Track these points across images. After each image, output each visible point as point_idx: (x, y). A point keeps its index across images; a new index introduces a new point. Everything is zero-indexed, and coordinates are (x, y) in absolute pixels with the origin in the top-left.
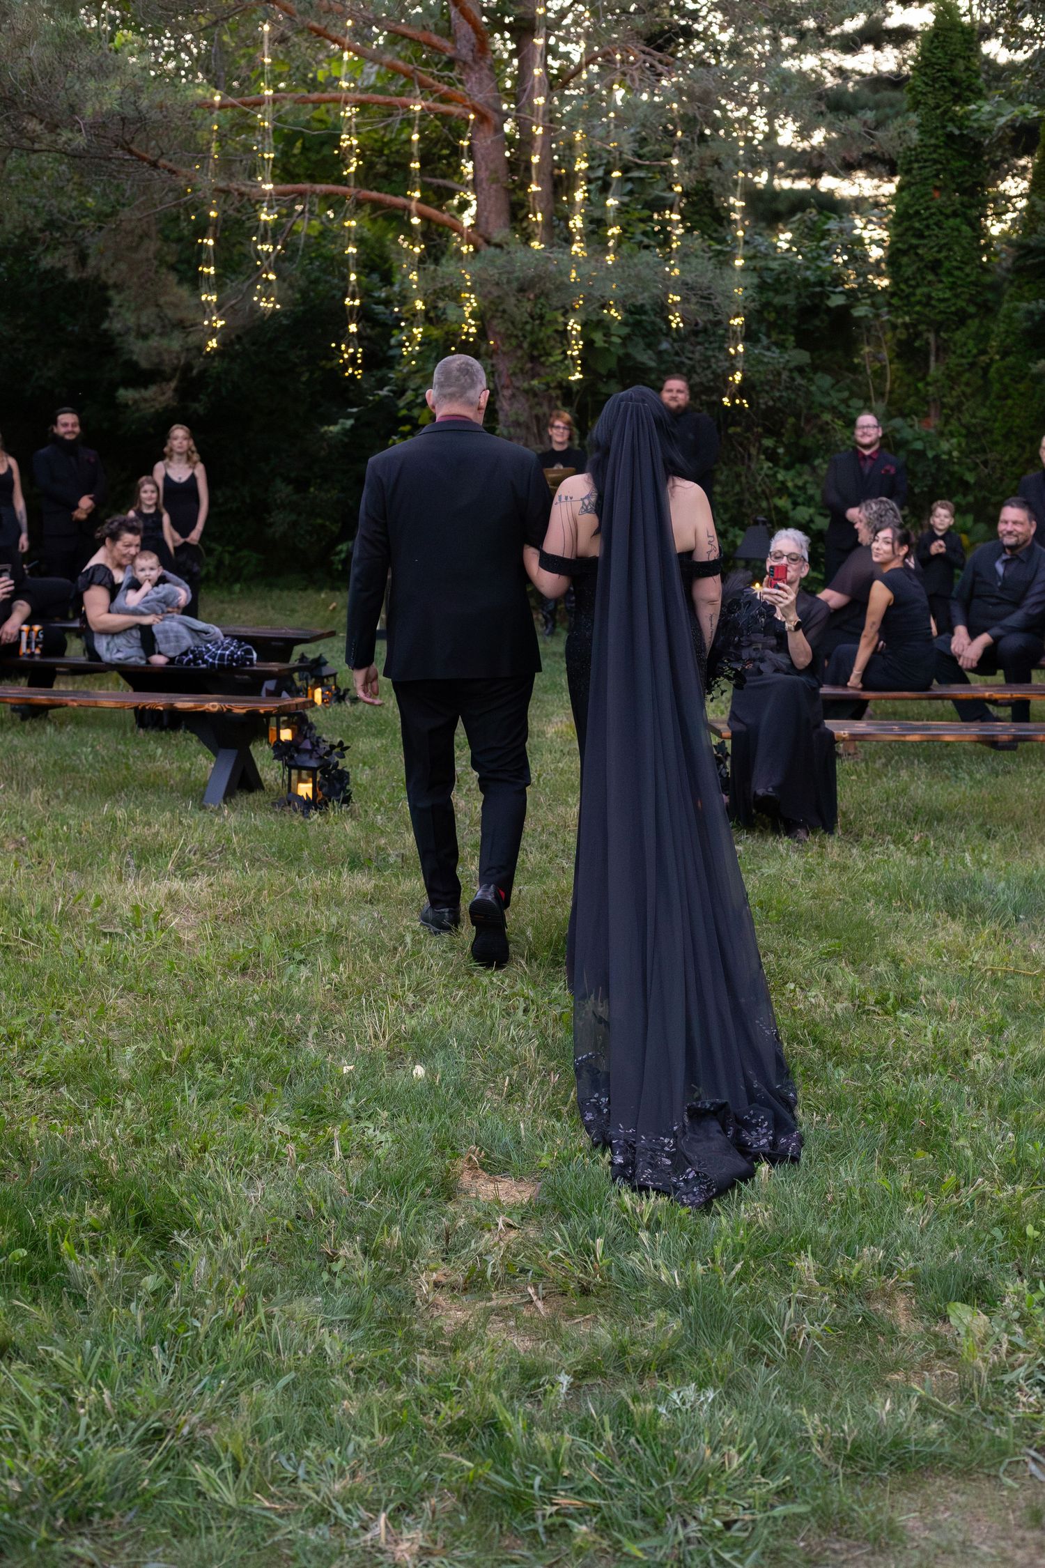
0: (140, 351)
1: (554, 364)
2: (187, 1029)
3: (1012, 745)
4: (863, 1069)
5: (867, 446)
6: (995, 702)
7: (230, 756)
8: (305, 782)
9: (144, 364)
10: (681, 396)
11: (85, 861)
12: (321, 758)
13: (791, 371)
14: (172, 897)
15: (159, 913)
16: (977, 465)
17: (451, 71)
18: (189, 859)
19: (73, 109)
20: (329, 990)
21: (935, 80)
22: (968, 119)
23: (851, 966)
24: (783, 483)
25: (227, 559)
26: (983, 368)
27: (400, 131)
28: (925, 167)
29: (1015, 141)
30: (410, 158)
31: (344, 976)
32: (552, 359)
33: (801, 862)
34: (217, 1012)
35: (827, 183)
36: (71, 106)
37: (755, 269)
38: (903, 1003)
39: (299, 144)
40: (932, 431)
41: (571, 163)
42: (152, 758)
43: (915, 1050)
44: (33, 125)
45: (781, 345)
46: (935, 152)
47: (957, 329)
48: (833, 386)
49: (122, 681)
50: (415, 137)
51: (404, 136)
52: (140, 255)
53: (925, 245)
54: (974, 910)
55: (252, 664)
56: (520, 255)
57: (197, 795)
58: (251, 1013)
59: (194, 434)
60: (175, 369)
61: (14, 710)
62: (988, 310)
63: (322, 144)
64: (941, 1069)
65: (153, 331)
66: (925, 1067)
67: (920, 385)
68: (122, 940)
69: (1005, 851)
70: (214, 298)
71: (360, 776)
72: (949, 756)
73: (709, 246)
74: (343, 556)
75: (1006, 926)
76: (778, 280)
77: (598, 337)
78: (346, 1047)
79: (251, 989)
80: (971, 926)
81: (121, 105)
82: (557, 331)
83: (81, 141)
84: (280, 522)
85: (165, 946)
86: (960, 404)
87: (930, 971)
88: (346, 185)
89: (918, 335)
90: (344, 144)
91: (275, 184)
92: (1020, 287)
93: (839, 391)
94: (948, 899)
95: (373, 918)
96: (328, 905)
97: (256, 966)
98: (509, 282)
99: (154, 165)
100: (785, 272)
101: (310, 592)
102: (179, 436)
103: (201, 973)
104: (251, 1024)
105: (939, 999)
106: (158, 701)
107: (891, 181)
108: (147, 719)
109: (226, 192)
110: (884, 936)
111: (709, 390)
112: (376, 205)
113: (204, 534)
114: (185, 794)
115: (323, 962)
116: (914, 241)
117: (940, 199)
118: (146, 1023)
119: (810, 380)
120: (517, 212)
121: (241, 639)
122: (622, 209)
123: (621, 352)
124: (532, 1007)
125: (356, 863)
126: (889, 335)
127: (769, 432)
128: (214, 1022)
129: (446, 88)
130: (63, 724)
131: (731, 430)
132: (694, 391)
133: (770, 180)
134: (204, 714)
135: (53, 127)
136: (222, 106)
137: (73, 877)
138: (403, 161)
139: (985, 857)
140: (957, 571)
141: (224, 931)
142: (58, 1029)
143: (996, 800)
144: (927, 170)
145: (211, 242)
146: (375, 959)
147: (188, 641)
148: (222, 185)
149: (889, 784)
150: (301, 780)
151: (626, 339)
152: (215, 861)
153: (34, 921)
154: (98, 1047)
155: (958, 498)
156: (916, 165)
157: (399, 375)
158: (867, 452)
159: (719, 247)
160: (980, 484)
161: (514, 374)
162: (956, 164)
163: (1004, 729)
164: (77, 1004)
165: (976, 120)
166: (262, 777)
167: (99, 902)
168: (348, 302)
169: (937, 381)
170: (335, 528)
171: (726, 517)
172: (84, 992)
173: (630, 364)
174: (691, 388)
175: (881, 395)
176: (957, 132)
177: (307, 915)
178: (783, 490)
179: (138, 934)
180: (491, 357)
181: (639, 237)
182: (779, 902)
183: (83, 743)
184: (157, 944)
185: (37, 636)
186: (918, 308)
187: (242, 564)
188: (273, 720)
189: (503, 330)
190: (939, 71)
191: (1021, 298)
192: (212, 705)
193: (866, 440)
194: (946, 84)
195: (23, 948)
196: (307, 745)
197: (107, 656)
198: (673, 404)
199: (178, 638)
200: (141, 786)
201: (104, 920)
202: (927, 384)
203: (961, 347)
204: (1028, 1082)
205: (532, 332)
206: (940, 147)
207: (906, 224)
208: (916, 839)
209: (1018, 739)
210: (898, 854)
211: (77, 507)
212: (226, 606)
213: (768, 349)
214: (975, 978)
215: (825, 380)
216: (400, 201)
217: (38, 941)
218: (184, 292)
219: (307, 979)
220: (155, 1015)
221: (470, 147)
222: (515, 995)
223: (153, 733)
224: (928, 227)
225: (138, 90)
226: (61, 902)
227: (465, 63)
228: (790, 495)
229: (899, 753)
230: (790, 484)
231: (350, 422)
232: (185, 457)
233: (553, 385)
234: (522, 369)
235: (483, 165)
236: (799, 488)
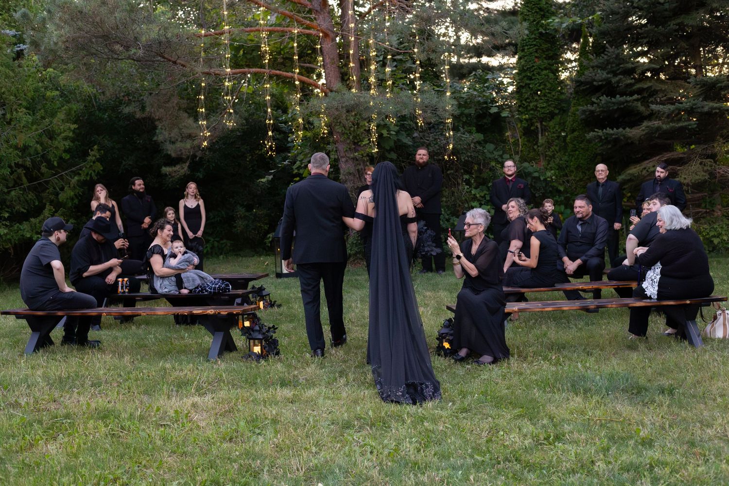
0: (171, 150)
1: (365, 145)
2: (203, 471)
3: (596, 310)
4: (542, 473)
5: (510, 176)
6: (584, 291)
7: (220, 336)
8: (257, 346)
9: (173, 155)
10: (424, 157)
11: (151, 390)
12: (264, 334)
13: (475, 143)
14: (194, 405)
15: (188, 414)
16: (563, 182)
17: (311, 14)
18: (202, 386)
19: (136, 39)
20: (273, 447)
21: (532, 9)
22: (548, 25)
23: (529, 421)
24: (474, 195)
25: (216, 244)
26: (564, 138)
27: (288, 43)
28: (530, 48)
29: (570, 36)
30: (294, 54)
31: (281, 440)
32: (364, 143)
33: (500, 372)
34: (218, 461)
35: (485, 59)
36: (136, 38)
37: (455, 98)
38: (558, 438)
39: (241, 52)
40: (542, 167)
41: (368, 53)
42: (183, 338)
43: (567, 462)
44: (117, 47)
45: (470, 132)
46: (534, 41)
47: (551, 120)
48: (495, 150)
49: (168, 303)
50: (295, 45)
51: (290, 45)
52: (169, 105)
53: (533, 83)
54: (586, 391)
55: (229, 291)
56: (347, 96)
57: (205, 354)
58: (235, 461)
59: (199, 187)
60: (188, 158)
61: (115, 319)
62: (563, 111)
63: (253, 50)
64: (581, 471)
65: (177, 140)
66: (573, 470)
67: (535, 147)
68: (170, 428)
69: (597, 361)
70: (205, 122)
71: (283, 342)
72: (565, 317)
73: (433, 89)
74: (270, 239)
75: (603, 398)
76: (466, 102)
77: (385, 132)
78: (283, 476)
79: (235, 449)
80: (585, 398)
81: (158, 35)
82: (365, 130)
83: (140, 53)
84: (240, 225)
85: (191, 430)
86: (554, 155)
87: (569, 421)
88: (264, 68)
89: (532, 124)
90: (263, 49)
91: (231, 69)
92: (578, 100)
93: (497, 151)
94: (572, 386)
95: (293, 410)
96: (270, 405)
97: (236, 437)
98: (342, 107)
99: (175, 63)
100: (469, 98)
101: (255, 257)
102: (192, 187)
103: (210, 442)
104: (235, 467)
105: (576, 435)
106: (185, 310)
107: (514, 57)
108: (180, 320)
109: (208, 74)
110: (544, 406)
111: (437, 154)
112: (278, 77)
113: (204, 232)
114: (199, 355)
115: (269, 433)
116: (528, 82)
117: (538, 62)
118: (183, 470)
119: (484, 147)
120: (344, 77)
121: (223, 279)
122: (393, 74)
123: (395, 138)
124: (374, 450)
125: (284, 384)
126: (519, 125)
127: (467, 172)
128: (217, 467)
129: (308, 22)
130: (140, 325)
131: (449, 172)
132: (431, 155)
133: (458, 60)
134: (207, 315)
135: (127, 48)
136: (206, 36)
137: (145, 398)
138: (291, 57)
139: (588, 365)
140: (559, 232)
141: (220, 421)
142: (138, 475)
143: (590, 337)
144: (531, 50)
145: (203, 97)
146: (295, 430)
147: (198, 282)
148: (206, 70)
149: (537, 332)
150: (255, 345)
151: (398, 132)
152: (214, 386)
153: (126, 421)
154: (159, 483)
155: (557, 198)
156: (526, 47)
157: (293, 154)
158: (510, 178)
159: (438, 89)
160: (566, 191)
161: (346, 151)
162: (544, 46)
163: (591, 303)
164: (148, 461)
165: (552, 26)
166: (236, 345)
167: (158, 410)
168: (267, 121)
169: (543, 145)
170: (266, 227)
172: (152, 455)
173: (400, 144)
174: (429, 153)
175: (517, 153)
176: (544, 32)
177: (261, 410)
179: (178, 425)
180: (335, 144)
181: (401, 86)
182: (491, 391)
183: (150, 333)
184: (187, 429)
185: (126, 283)
186: (532, 112)
187: (223, 246)
188: (240, 317)
189: (340, 131)
190: (534, 5)
191: (579, 105)
192: (211, 311)
193: (510, 173)
194: (538, 10)
195: (121, 434)
196: (257, 328)
197: (160, 291)
198: (421, 161)
199: (194, 280)
200: (178, 352)
201: (161, 418)
202: (538, 146)
203: (553, 129)
204: (626, 475)
205: (354, 131)
206: (537, 39)
207: (523, 74)
208: (554, 358)
209: (598, 307)
210: (545, 365)
211: (143, 222)
212: (216, 265)
213: (464, 134)
214: (592, 424)
215: (490, 146)
216: (290, 74)
217: (129, 431)
218: (190, 121)
219: (262, 442)
220: (187, 465)
221: (320, 48)
222: (365, 445)
223: (183, 326)
224: (533, 75)
225: (166, 29)
226: (140, 411)
227: (317, 11)
228: (479, 200)
229: (541, 317)
230: (478, 196)
231: (271, 177)
232: (194, 197)
233: (365, 155)
234: (350, 148)
235: (327, 56)
236: (482, 197)
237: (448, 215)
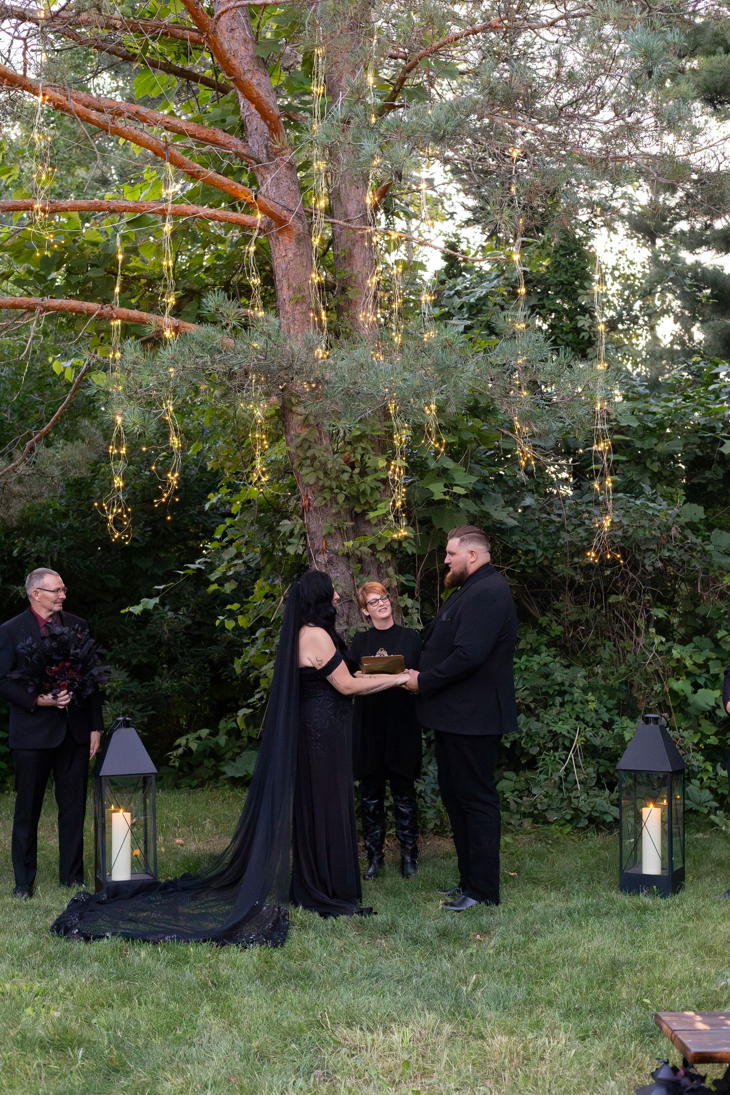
13: (682, 526)
24: (678, 660)
45: (670, 499)
77: (437, 489)
119: (706, 538)
123: (472, 508)
127: (660, 600)
131: (612, 599)
151: (473, 491)
157: (215, 545)
161: (329, 535)
168: (112, 450)
171: (611, 703)
173: (488, 524)
178: (679, 669)
180: (302, 516)
189: (312, 481)
205: (352, 481)
227: (258, 161)
228: (689, 674)
230: (688, 663)
233: (380, 547)
234: (339, 529)
235: (285, 283)
236: (699, 666)
237: (609, 710)
